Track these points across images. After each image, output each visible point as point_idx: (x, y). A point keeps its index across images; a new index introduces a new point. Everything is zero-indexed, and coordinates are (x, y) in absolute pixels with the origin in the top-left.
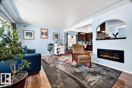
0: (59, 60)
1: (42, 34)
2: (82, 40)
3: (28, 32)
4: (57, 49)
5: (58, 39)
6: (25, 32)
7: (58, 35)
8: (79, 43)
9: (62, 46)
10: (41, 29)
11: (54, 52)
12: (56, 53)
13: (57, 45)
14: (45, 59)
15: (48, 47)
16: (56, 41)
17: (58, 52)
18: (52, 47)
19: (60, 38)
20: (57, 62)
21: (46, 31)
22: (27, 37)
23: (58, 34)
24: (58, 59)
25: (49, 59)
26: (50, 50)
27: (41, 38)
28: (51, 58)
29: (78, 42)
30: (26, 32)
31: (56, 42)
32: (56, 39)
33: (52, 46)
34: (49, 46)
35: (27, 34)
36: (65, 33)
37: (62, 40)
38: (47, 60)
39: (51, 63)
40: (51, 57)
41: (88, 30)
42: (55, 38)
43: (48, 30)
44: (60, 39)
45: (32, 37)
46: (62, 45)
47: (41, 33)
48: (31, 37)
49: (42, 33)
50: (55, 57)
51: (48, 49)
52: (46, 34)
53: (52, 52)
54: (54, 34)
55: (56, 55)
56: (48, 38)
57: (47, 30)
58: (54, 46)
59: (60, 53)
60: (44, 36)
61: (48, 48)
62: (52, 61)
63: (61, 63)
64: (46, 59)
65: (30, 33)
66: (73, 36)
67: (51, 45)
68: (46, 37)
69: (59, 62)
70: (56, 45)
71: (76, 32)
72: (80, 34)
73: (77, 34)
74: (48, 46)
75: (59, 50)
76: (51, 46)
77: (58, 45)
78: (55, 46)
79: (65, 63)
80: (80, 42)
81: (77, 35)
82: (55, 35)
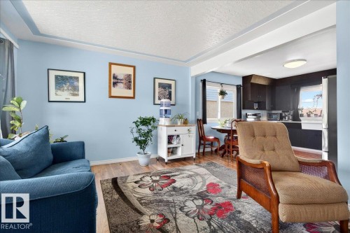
0: (177, 185)
1: (115, 84)
2: (256, 106)
3: (62, 77)
4: (170, 138)
5: (172, 102)
6: (53, 74)
7: (170, 86)
8: (247, 115)
9: (187, 128)
10: (111, 64)
11: (156, 148)
12: (163, 153)
13: (167, 124)
14: (122, 178)
15: (135, 130)
16: (164, 108)
17: (172, 151)
18: (150, 131)
19: (179, 95)
20: (170, 199)
21: (130, 71)
22: (59, 92)
23: (172, 83)
24: (174, 181)
25: (138, 178)
26: (142, 143)
27: (111, 97)
28: (147, 174)
29: (244, 112)
30: (57, 77)
31: (166, 111)
32: (164, 100)
33: (150, 127)
34: (140, 127)
35: (61, 81)
36: (196, 77)
37: (185, 106)
38: (131, 185)
39: (146, 205)
40: (146, 170)
41: (287, 66)
42: (159, 99)
43: (134, 67)
44: (179, 102)
45: (77, 95)
46: (185, 123)
47: (110, 80)
48: (74, 95)
49: (115, 77)
50: (160, 168)
51: (136, 140)
52: (130, 82)
53: (148, 150)
54: (157, 81)
55: (164, 160)
56: (133, 98)
57: (132, 69)
58: (156, 128)
59: (179, 154)
60: (120, 90)
61: (136, 135)
62: (152, 188)
63: (191, 205)
64: (126, 178)
65: (71, 78)
66: (225, 88)
67: (145, 122)
68: (130, 93)
69: (181, 198)
70: (163, 121)
71: (236, 76)
72: (253, 81)
73: (240, 83)
74: (134, 125)
75: (175, 144)
76: (144, 128)
77: (173, 125)
78: (159, 128)
79: (208, 207)
80: (250, 112)
81: (238, 87)
82: (161, 85)
